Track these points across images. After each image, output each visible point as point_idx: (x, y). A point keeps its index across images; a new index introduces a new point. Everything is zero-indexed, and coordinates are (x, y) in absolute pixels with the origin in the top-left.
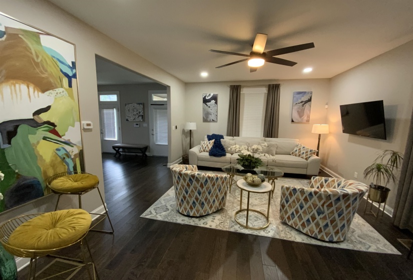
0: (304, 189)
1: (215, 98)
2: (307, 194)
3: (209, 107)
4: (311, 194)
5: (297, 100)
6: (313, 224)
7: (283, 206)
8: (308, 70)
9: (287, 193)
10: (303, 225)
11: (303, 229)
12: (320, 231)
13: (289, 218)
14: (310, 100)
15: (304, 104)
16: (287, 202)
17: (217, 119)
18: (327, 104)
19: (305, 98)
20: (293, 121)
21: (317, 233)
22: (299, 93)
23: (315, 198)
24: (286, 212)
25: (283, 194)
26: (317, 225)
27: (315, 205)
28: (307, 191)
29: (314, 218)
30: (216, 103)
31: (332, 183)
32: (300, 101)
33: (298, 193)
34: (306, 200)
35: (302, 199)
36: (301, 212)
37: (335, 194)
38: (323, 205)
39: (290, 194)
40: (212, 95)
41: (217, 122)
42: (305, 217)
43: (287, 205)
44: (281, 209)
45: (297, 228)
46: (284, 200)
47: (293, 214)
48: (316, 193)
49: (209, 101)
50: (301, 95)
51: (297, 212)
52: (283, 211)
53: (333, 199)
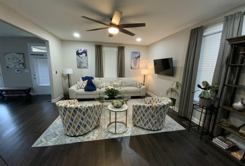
0: (145, 105)
1: (85, 52)
2: (146, 108)
3: (82, 58)
4: (148, 108)
5: (133, 57)
6: (149, 123)
7: (134, 116)
8: (139, 40)
9: (136, 109)
10: (145, 125)
11: (145, 127)
12: (153, 126)
13: (137, 122)
14: (139, 57)
15: (136, 59)
16: (136, 113)
17: (88, 66)
18: (147, 59)
19: (137, 56)
20: (131, 68)
21: (152, 128)
22: (134, 52)
23: (150, 109)
24: (136, 119)
25: (134, 110)
26: (152, 123)
27: (150, 113)
28: (146, 106)
29: (150, 120)
30: (86, 55)
31: (155, 100)
32: (135, 57)
33: (142, 108)
34: (146, 111)
35: (144, 111)
36: (144, 118)
37: (159, 106)
38: (154, 113)
39: (138, 109)
40: (83, 50)
41: (88, 68)
42: (145, 120)
43: (136, 116)
44: (133, 118)
45: (142, 127)
46: (134, 113)
47: (139, 120)
48: (151, 107)
49: (81, 54)
50: (135, 54)
51: (142, 118)
52: (134, 119)
53: (159, 109)
